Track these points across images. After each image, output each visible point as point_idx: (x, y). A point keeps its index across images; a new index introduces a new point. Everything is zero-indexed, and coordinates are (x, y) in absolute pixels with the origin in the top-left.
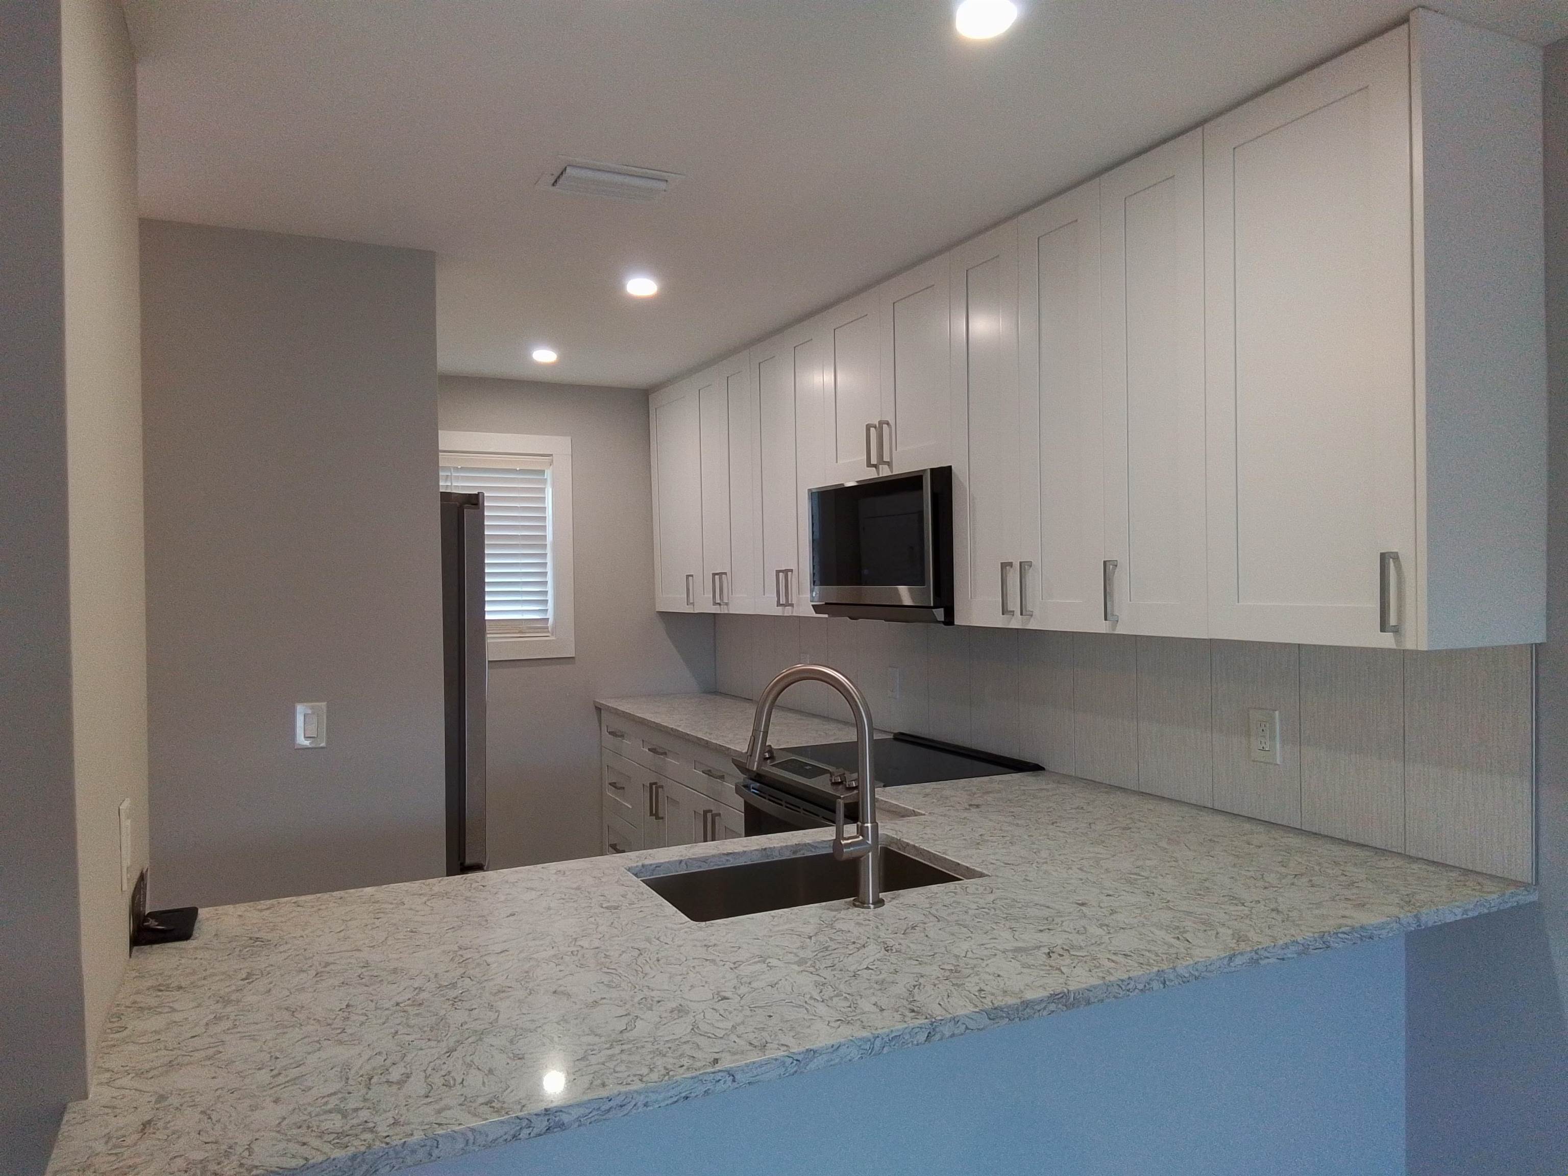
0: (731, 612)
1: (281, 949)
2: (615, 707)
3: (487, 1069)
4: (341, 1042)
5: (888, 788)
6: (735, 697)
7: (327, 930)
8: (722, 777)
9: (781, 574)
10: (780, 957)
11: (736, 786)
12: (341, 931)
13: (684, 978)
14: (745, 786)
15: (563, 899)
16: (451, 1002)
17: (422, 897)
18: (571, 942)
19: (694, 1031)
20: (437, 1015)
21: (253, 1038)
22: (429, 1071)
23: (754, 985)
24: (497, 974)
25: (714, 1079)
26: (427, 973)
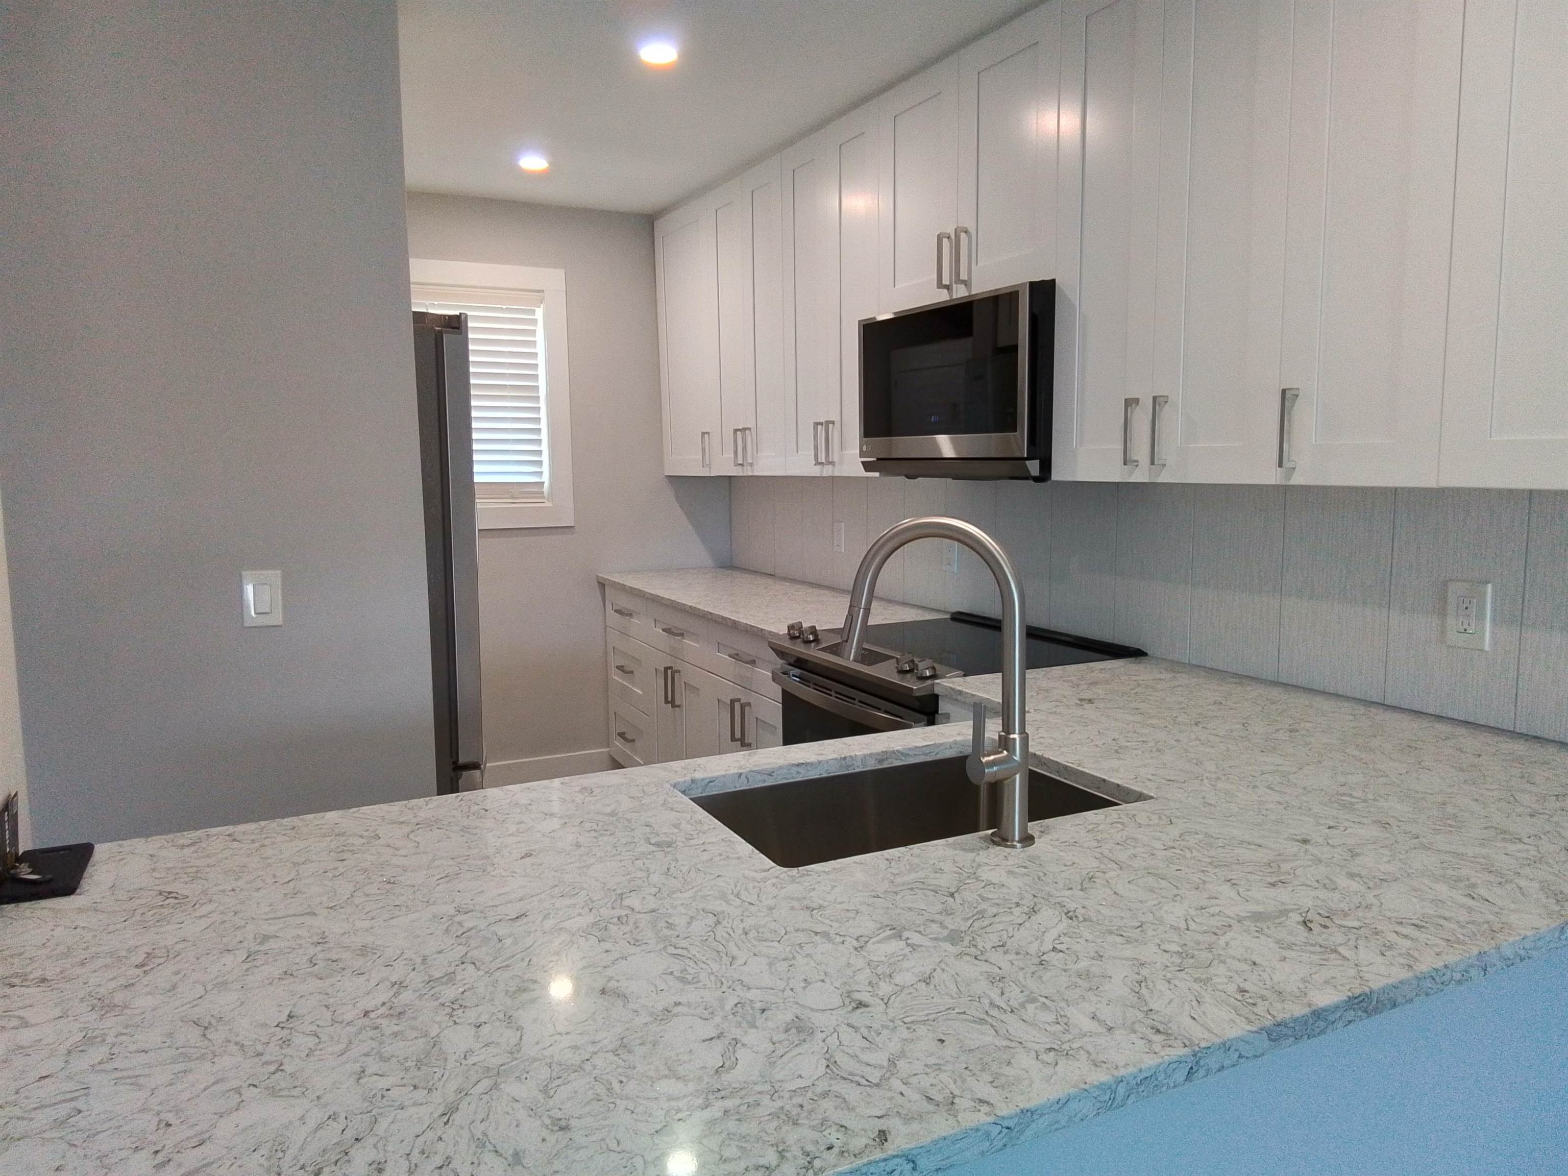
0: (756, 474)
1: (204, 910)
2: (621, 582)
3: (511, 1152)
4: (274, 1092)
5: (969, 678)
6: (756, 572)
7: (269, 880)
8: (753, 662)
9: (819, 427)
10: (921, 929)
11: (773, 673)
12: (289, 881)
13: (791, 966)
14: (785, 673)
15: (595, 831)
16: (448, 1010)
17: (403, 826)
18: (616, 900)
19: (831, 1070)
20: (426, 1035)
21: (135, 1082)
22: (415, 1157)
23: (898, 979)
24: (513, 956)
25: (884, 1171)
26: (409, 954)
